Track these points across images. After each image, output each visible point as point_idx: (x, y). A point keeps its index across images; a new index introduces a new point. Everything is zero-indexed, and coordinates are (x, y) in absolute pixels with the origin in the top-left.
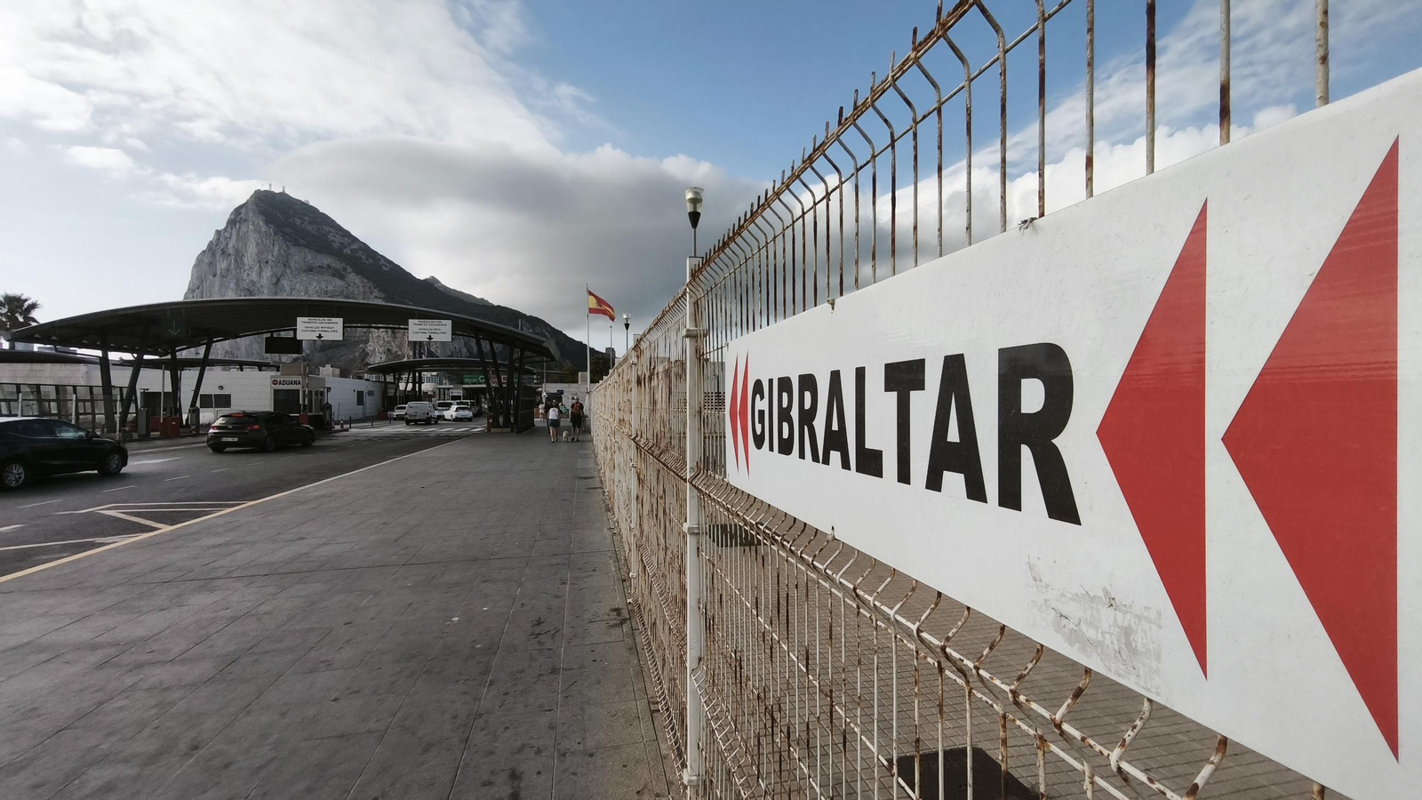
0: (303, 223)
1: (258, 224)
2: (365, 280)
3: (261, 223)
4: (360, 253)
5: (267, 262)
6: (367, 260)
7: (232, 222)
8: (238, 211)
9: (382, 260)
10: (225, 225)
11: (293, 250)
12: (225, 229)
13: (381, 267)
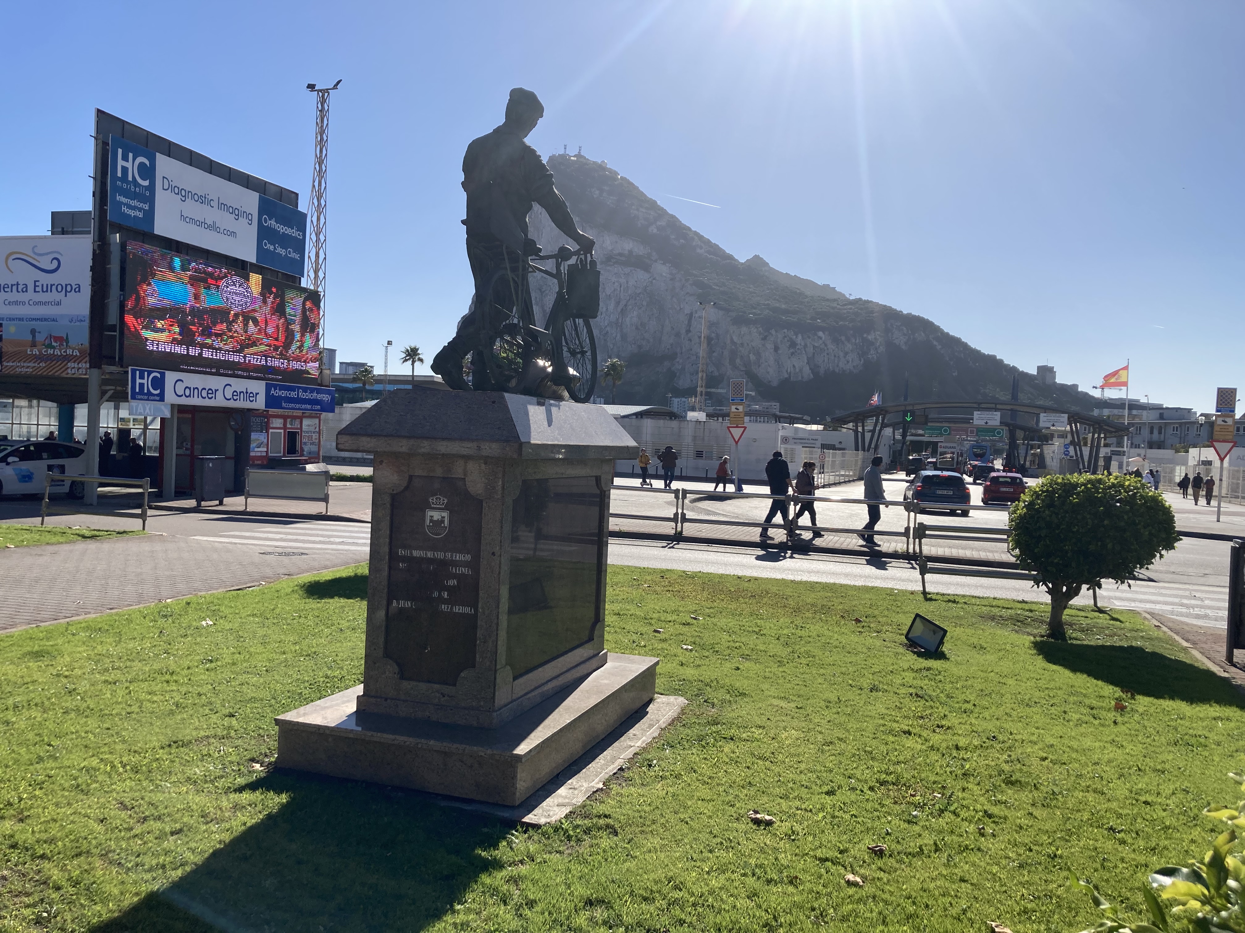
4: (668, 232)
6: (677, 240)
9: (697, 240)
13: (693, 248)
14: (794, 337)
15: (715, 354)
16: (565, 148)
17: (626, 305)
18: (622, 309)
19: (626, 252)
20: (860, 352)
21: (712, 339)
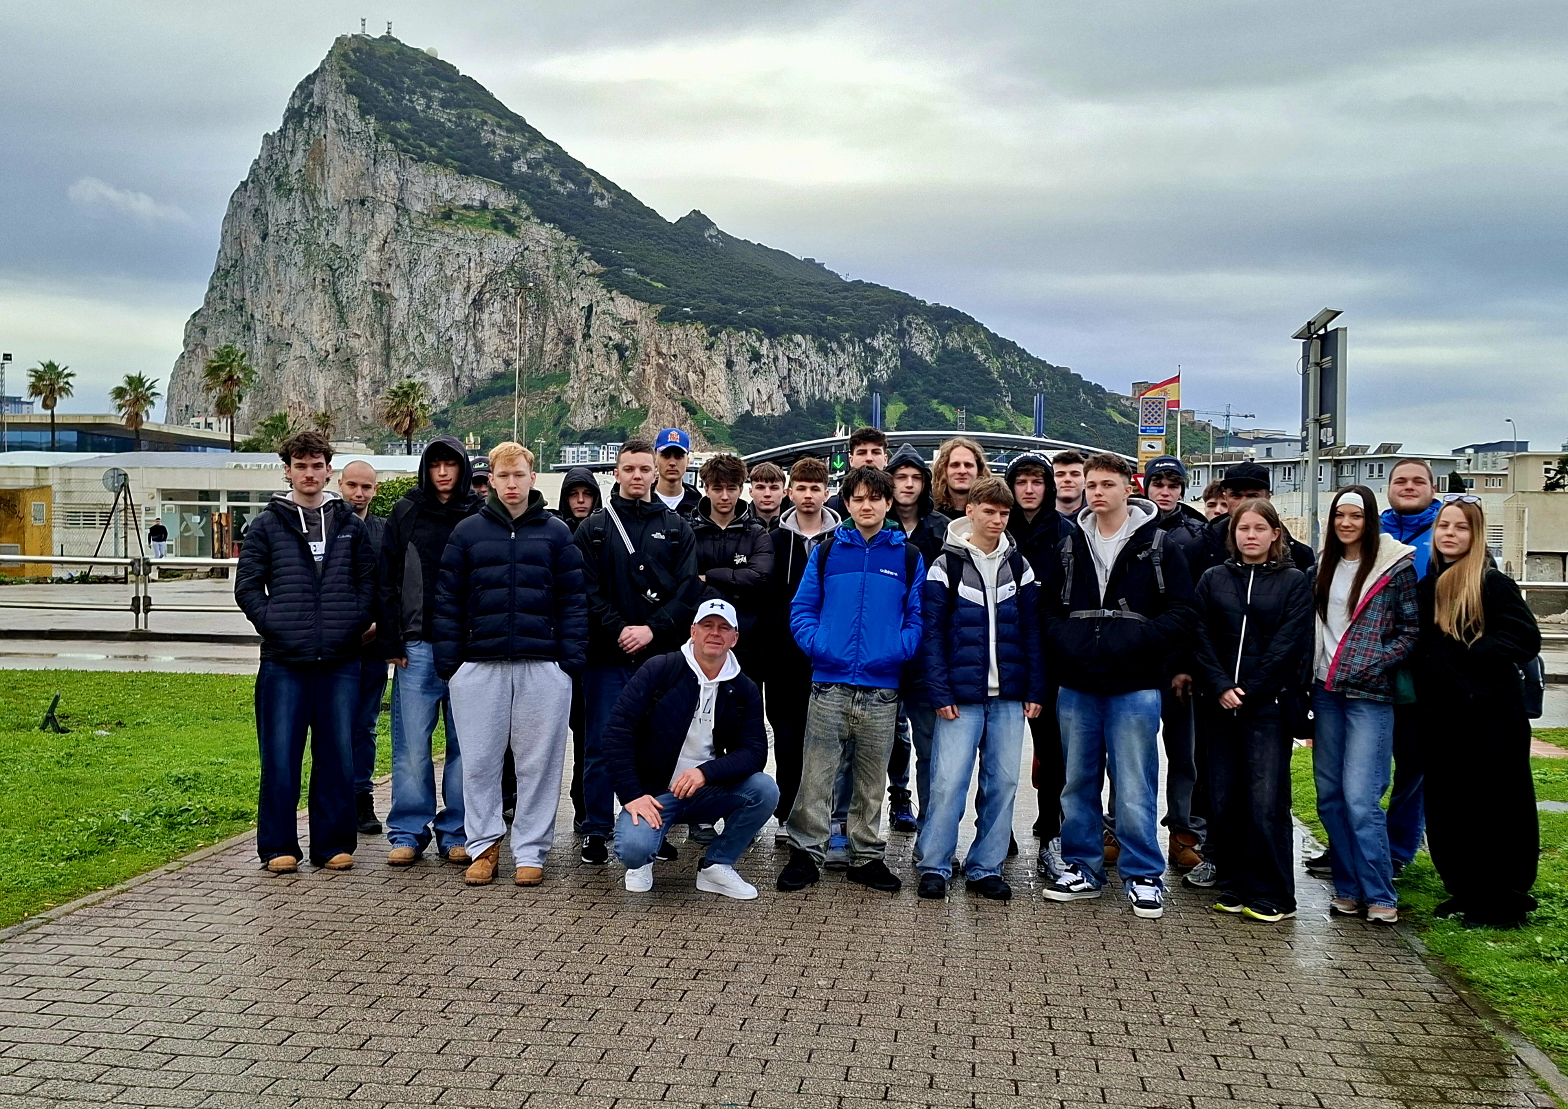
0: (428, 107)
1: (345, 114)
2: (560, 235)
3: (351, 116)
4: (547, 170)
5: (362, 203)
6: (562, 183)
7: (294, 116)
8: (304, 88)
9: (594, 183)
10: (281, 122)
11: (415, 171)
12: (281, 130)
13: (591, 199)
14: (758, 343)
15: (631, 373)
16: (364, 25)
17: (480, 293)
18: (474, 300)
19: (476, 203)
20: (862, 368)
21: (627, 349)
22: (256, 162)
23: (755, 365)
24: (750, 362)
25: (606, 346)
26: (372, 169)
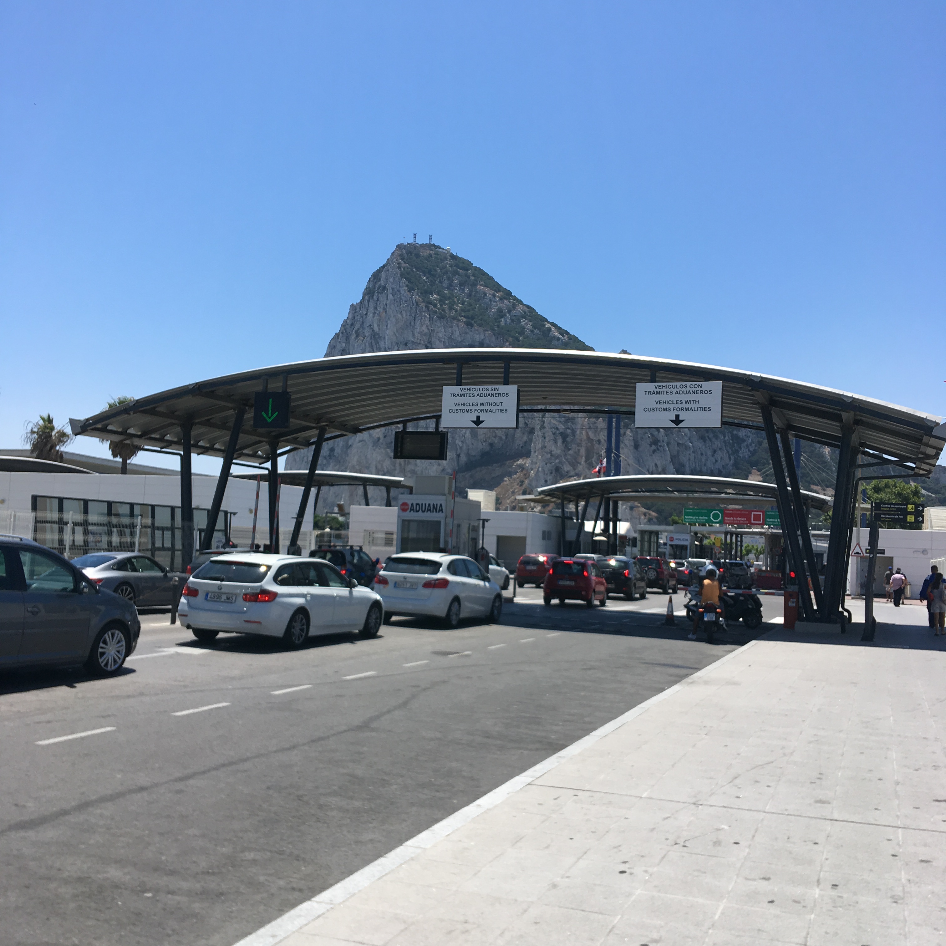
1: (399, 291)
3: (403, 291)
5: (406, 344)
7: (369, 292)
8: (376, 276)
10: (361, 298)
11: (439, 324)
12: (361, 302)
15: (570, 452)
16: (415, 237)
20: (730, 451)
21: (567, 436)
22: (345, 321)
23: (654, 447)
24: (651, 445)
25: (554, 434)
26: (412, 324)
